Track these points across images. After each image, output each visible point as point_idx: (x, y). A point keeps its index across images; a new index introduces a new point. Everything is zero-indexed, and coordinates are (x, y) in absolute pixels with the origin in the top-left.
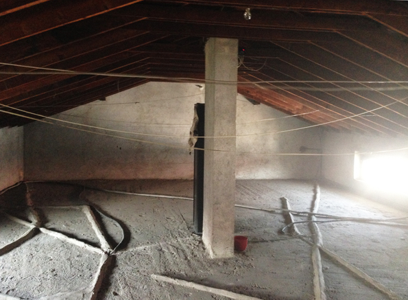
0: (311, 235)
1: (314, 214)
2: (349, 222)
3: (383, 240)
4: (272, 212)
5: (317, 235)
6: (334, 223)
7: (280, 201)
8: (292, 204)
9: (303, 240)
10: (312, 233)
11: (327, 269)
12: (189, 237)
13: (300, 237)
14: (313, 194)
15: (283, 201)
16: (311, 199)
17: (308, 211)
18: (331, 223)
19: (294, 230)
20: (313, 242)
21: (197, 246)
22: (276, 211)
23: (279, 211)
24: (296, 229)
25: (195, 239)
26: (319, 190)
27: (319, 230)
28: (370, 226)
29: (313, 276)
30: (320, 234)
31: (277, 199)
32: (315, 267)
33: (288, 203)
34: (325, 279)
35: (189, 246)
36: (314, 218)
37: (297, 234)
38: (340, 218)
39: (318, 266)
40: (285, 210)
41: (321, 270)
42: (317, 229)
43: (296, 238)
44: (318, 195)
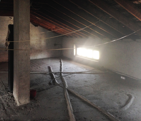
0: (62, 83)
1: (62, 73)
2: (75, 74)
3: (88, 81)
4: (45, 74)
5: (65, 83)
6: (70, 75)
7: (48, 68)
8: (53, 69)
9: (60, 86)
10: (63, 82)
11: (71, 99)
12: (6, 94)
13: (58, 85)
14: (60, 63)
15: (49, 68)
16: (60, 66)
17: (59, 71)
18: (69, 76)
19: (55, 82)
20: (64, 86)
21: (10, 99)
22: (47, 73)
23: (48, 73)
24: (56, 81)
25: (9, 95)
26: (62, 61)
27: (65, 80)
28: (83, 75)
29: (67, 105)
30: (66, 82)
31: (47, 67)
32: (67, 100)
33: (51, 69)
34: (72, 106)
35: (6, 100)
36: (63, 75)
37: (57, 83)
38: (72, 73)
39: (68, 99)
40: (51, 72)
41: (69, 101)
42: (64, 80)
43: (57, 85)
44: (62, 63)
